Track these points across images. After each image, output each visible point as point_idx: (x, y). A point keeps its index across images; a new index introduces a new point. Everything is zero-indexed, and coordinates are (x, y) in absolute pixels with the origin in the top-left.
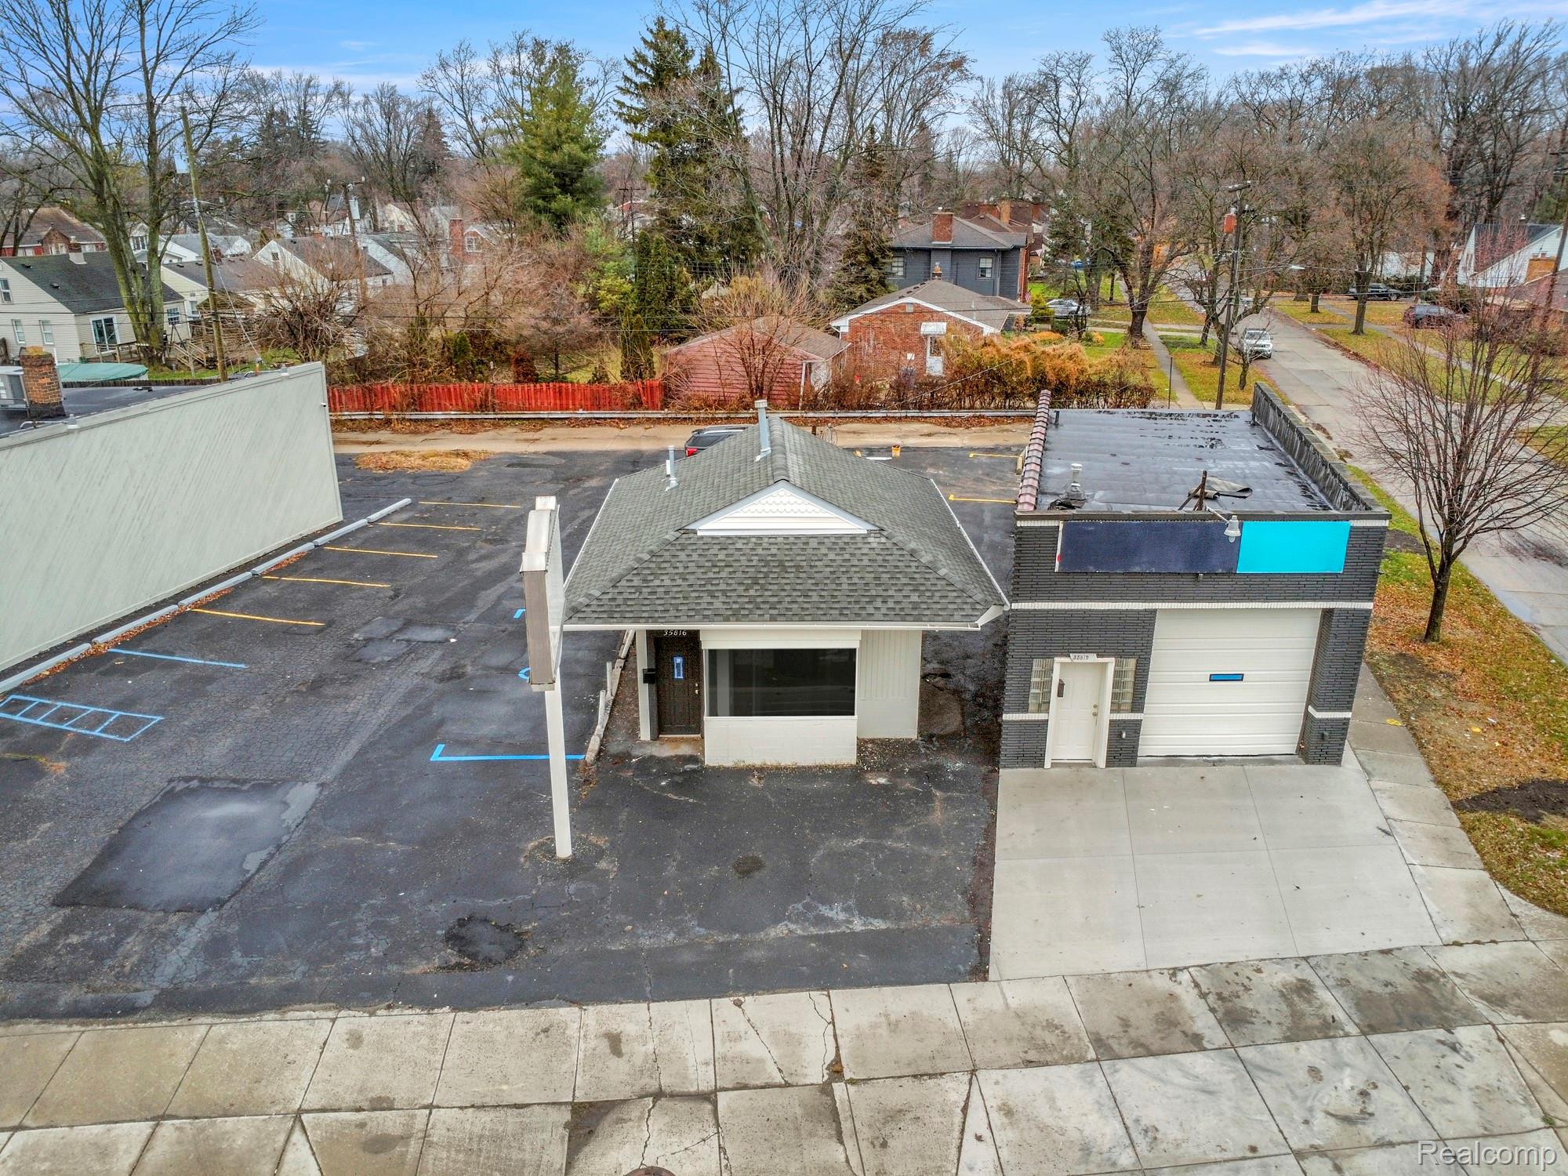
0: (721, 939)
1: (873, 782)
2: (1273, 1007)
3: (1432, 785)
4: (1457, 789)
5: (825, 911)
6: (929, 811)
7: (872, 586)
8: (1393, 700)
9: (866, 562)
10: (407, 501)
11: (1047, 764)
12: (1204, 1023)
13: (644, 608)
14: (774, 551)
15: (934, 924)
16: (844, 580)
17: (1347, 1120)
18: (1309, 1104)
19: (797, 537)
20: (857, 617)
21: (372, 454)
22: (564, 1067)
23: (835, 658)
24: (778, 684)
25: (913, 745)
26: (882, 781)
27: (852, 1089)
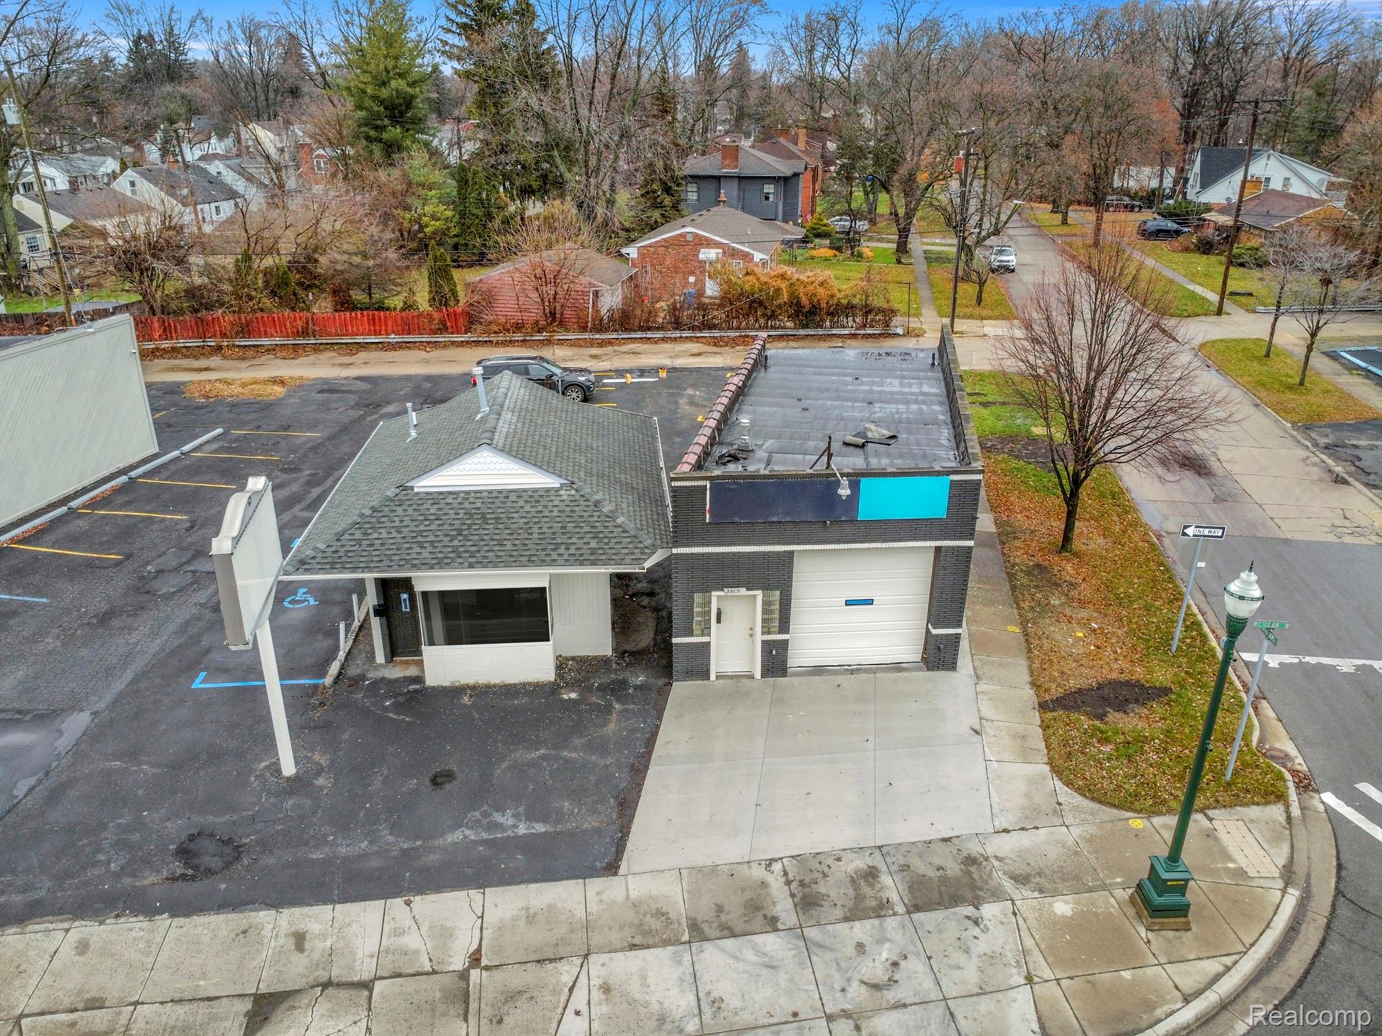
0: (406, 846)
1: (565, 697)
2: (842, 891)
3: (1028, 686)
4: (1047, 690)
5: (498, 818)
6: (606, 722)
7: (558, 535)
8: (1019, 607)
9: (556, 513)
10: (219, 431)
11: (713, 677)
12: (783, 907)
13: (362, 559)
14: (478, 505)
15: (586, 826)
16: (535, 529)
17: (876, 987)
18: (849, 975)
19: (500, 492)
20: (543, 563)
21: (200, 382)
22: (254, 964)
23: (529, 596)
24: (482, 617)
25: (605, 661)
26: (573, 695)
27: (485, 974)
